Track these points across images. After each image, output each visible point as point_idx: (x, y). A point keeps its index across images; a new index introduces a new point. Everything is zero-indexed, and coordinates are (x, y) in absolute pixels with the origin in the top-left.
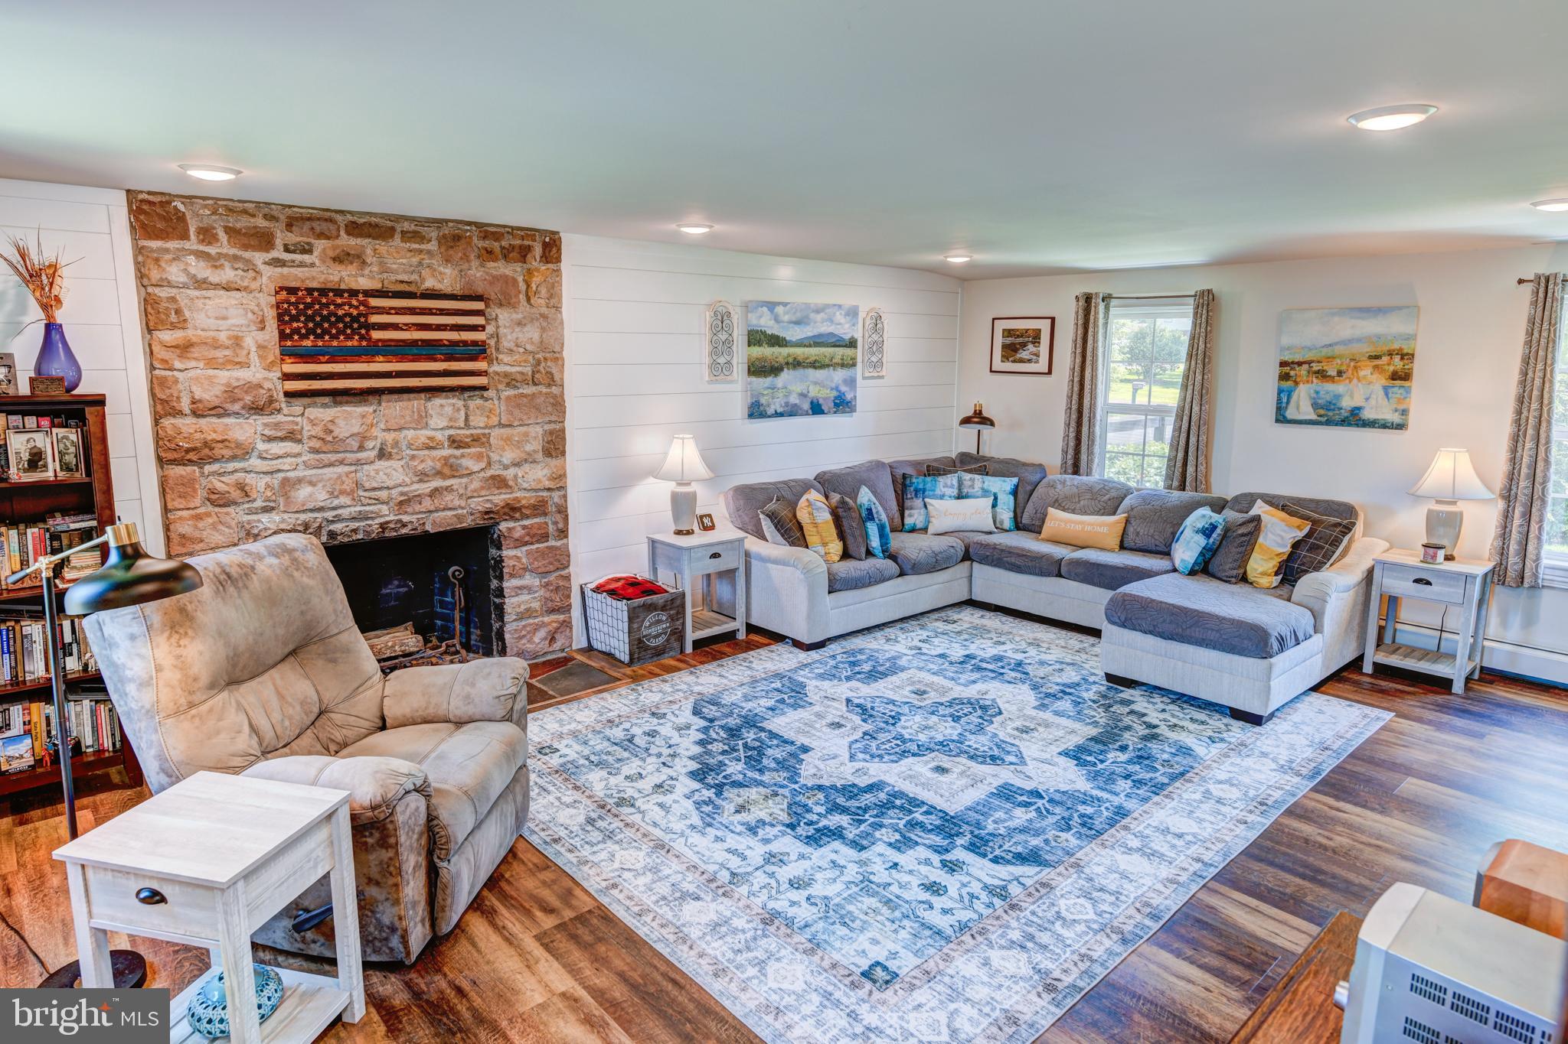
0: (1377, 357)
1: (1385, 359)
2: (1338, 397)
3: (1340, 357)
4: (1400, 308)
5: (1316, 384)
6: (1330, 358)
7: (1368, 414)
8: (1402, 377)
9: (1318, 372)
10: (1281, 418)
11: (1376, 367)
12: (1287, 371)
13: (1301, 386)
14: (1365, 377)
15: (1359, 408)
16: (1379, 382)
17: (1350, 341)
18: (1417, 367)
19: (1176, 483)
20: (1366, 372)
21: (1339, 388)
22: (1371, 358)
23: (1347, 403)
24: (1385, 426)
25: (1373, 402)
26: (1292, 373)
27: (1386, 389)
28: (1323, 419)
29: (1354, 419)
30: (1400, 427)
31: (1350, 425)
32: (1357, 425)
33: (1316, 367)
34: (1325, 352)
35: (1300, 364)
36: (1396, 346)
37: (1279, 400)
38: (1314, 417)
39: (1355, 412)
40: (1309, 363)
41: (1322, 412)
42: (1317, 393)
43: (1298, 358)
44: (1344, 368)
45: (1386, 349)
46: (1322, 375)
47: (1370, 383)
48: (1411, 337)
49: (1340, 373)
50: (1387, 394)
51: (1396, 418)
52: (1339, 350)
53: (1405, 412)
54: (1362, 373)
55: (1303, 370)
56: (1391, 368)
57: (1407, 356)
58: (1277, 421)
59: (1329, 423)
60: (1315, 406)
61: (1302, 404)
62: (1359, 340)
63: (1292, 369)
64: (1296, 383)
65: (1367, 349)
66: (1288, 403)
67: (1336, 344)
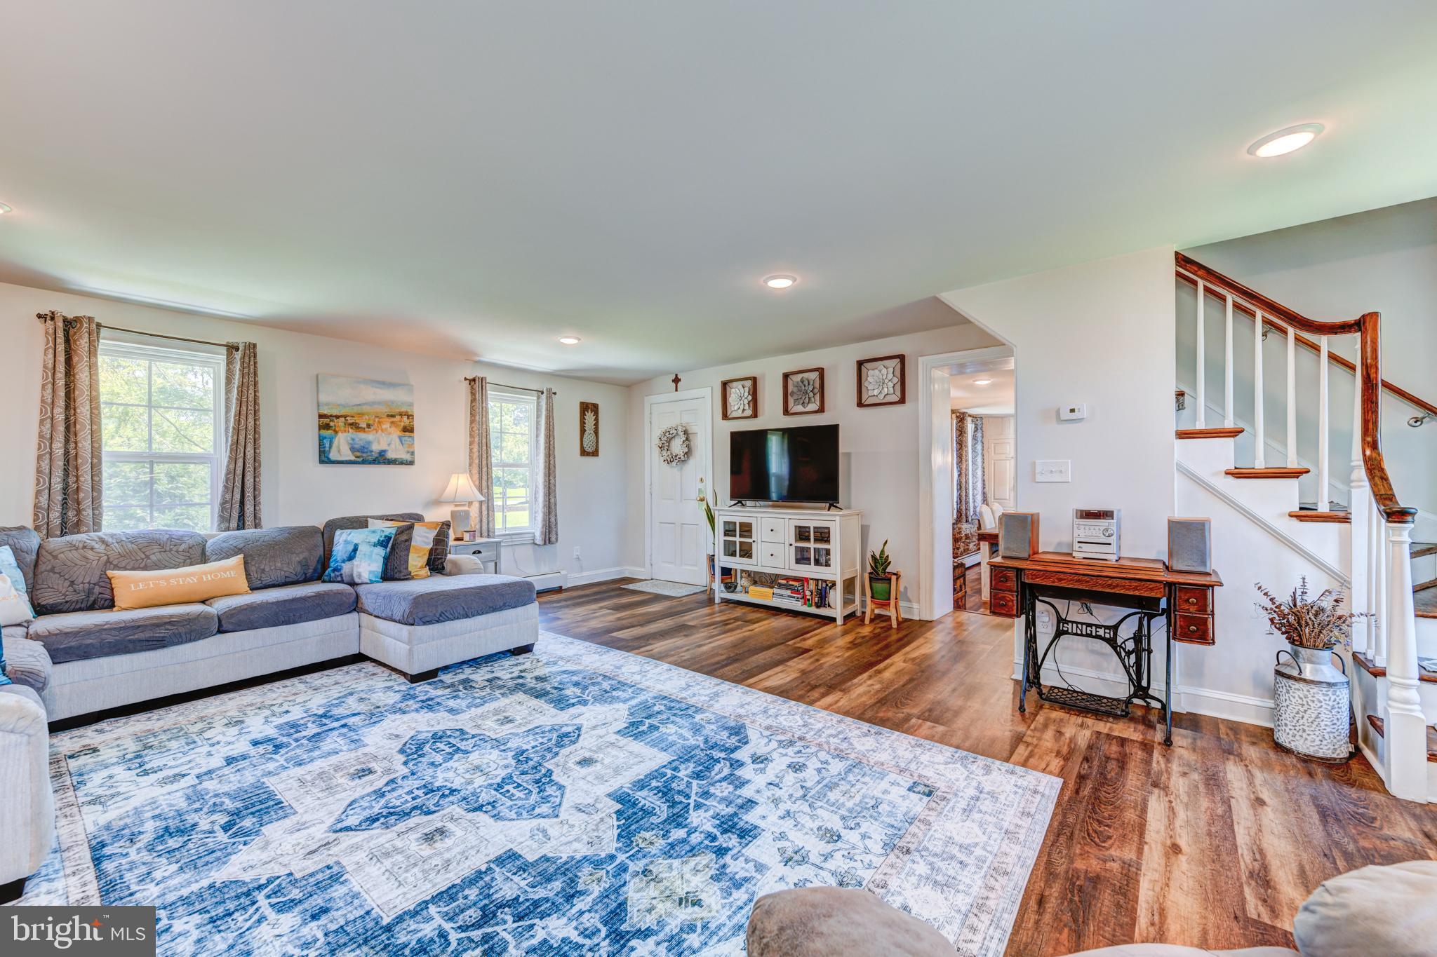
0: (393, 416)
1: (398, 418)
2: (369, 443)
3: (368, 414)
4: (404, 385)
5: (352, 433)
6: (361, 415)
7: (390, 455)
8: (409, 430)
9: (351, 424)
10: (324, 458)
11: (392, 423)
12: (326, 422)
13: (340, 434)
14: (386, 429)
15: (385, 451)
16: (396, 433)
17: (374, 403)
18: (417, 424)
20: (386, 426)
21: (369, 436)
22: (388, 416)
23: (376, 448)
24: (402, 463)
25: (393, 446)
26: (332, 424)
27: (400, 438)
28: (360, 460)
29: (381, 459)
30: (411, 463)
31: (379, 463)
32: (385, 463)
33: (350, 420)
34: (356, 410)
35: (337, 417)
36: (403, 409)
37: (321, 444)
38: (353, 458)
39: (382, 454)
40: (345, 417)
41: (358, 454)
42: (353, 440)
43: (335, 412)
44: (371, 422)
45: (398, 410)
46: (355, 426)
47: (390, 434)
48: (411, 405)
49: (369, 426)
50: (401, 441)
51: (407, 457)
52: (365, 409)
53: (413, 453)
54: (384, 427)
55: (341, 422)
56: (402, 424)
57: (410, 416)
58: (321, 462)
59: (364, 462)
60: (353, 449)
61: (342, 445)
62: (379, 403)
63: (333, 421)
64: (336, 432)
65: (386, 410)
66: (330, 447)
67: (364, 404)
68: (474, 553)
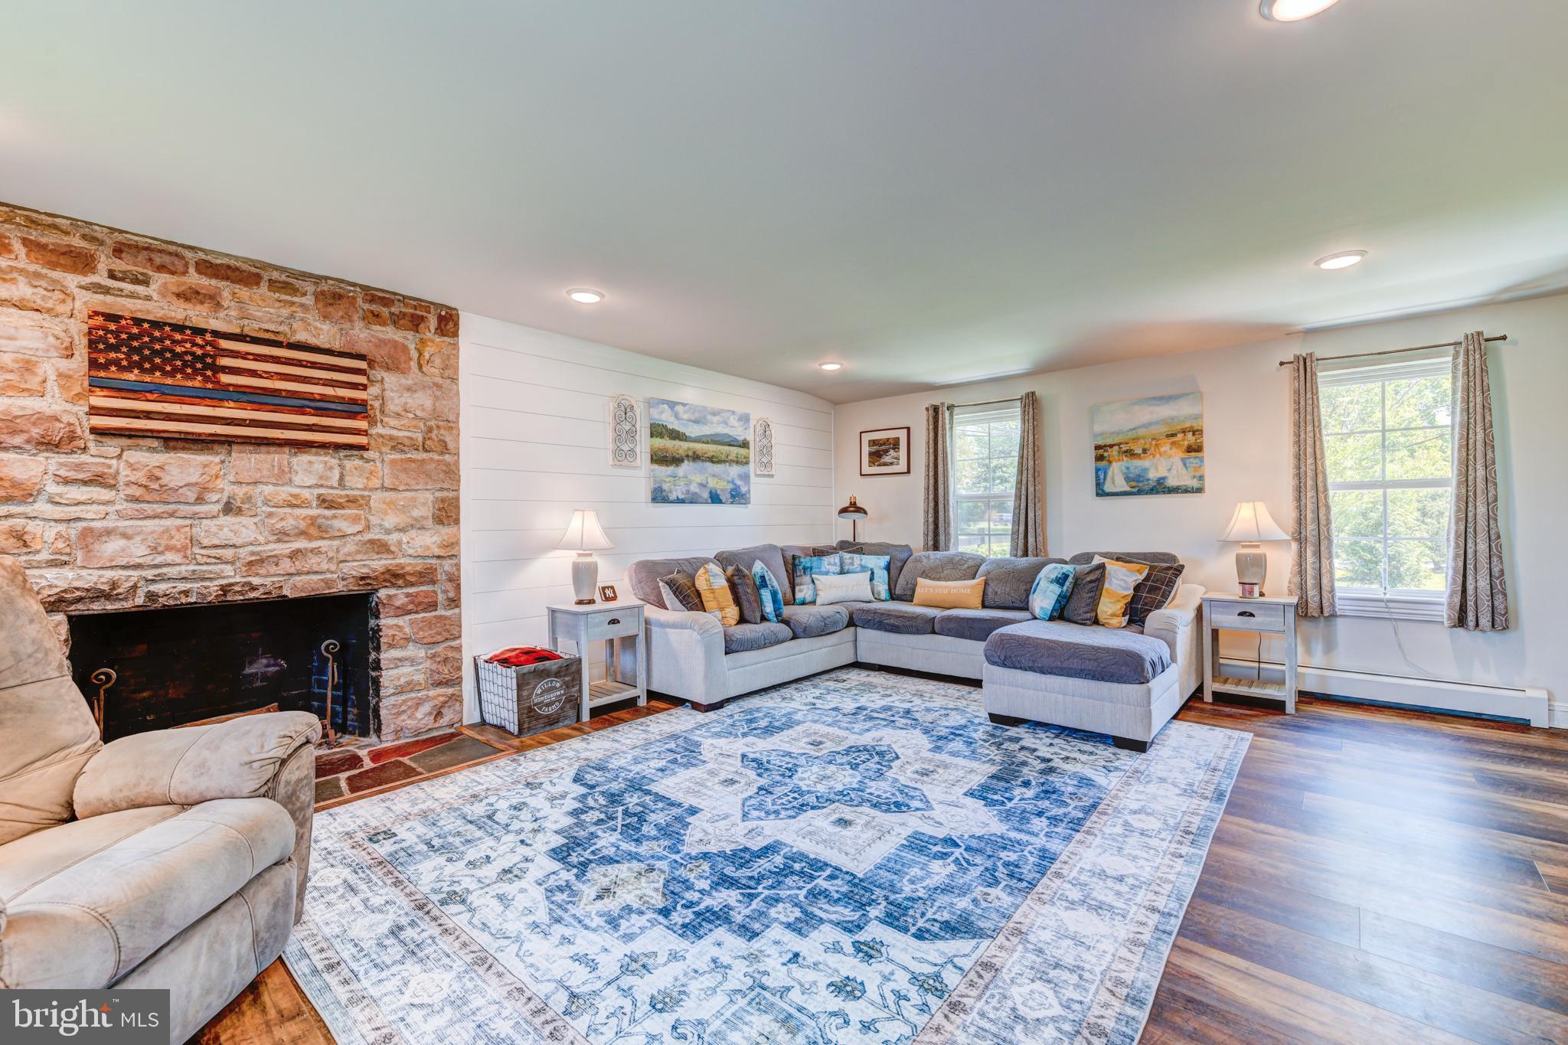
0: (1173, 435)
1: (1180, 436)
2: (1146, 470)
3: (1143, 437)
4: (1187, 395)
5: (1126, 462)
6: (1135, 440)
7: (1171, 482)
8: (1195, 449)
9: (1126, 452)
10: (1101, 493)
11: (1173, 444)
12: (1101, 453)
13: (1114, 464)
14: (1165, 452)
15: (1164, 478)
16: (1177, 456)
17: (1150, 424)
18: (1207, 441)
19: (1020, 553)
20: (1166, 448)
21: (1145, 463)
22: (1168, 436)
23: (1153, 475)
24: (1187, 491)
25: (1174, 472)
26: (1106, 454)
27: (1183, 460)
28: (1135, 490)
29: (1160, 488)
30: (1199, 490)
31: (1158, 493)
32: (1164, 493)
33: (1124, 448)
34: (1131, 435)
35: (1111, 446)
36: (1187, 425)
37: (1097, 477)
38: (1127, 489)
39: (1160, 482)
40: (1119, 445)
41: (1134, 484)
42: (1128, 468)
43: (1109, 441)
44: (1147, 446)
45: (1179, 427)
46: (1130, 453)
47: (1170, 457)
48: (1199, 417)
49: (1145, 451)
50: (1185, 465)
51: (1195, 484)
52: (1141, 432)
53: (1201, 478)
54: (1162, 449)
55: (1115, 451)
56: (1186, 443)
57: (1197, 432)
58: (1098, 495)
59: (1140, 492)
60: (1128, 479)
61: (1116, 480)
62: (1157, 423)
63: (1106, 451)
64: (1110, 462)
65: (1164, 429)
66: (1105, 479)
67: (1139, 427)
68: (1241, 614)
